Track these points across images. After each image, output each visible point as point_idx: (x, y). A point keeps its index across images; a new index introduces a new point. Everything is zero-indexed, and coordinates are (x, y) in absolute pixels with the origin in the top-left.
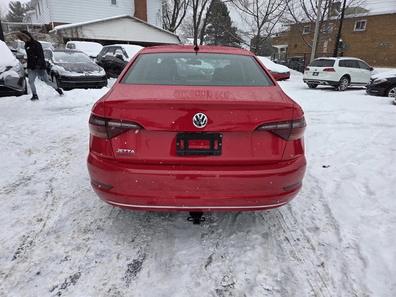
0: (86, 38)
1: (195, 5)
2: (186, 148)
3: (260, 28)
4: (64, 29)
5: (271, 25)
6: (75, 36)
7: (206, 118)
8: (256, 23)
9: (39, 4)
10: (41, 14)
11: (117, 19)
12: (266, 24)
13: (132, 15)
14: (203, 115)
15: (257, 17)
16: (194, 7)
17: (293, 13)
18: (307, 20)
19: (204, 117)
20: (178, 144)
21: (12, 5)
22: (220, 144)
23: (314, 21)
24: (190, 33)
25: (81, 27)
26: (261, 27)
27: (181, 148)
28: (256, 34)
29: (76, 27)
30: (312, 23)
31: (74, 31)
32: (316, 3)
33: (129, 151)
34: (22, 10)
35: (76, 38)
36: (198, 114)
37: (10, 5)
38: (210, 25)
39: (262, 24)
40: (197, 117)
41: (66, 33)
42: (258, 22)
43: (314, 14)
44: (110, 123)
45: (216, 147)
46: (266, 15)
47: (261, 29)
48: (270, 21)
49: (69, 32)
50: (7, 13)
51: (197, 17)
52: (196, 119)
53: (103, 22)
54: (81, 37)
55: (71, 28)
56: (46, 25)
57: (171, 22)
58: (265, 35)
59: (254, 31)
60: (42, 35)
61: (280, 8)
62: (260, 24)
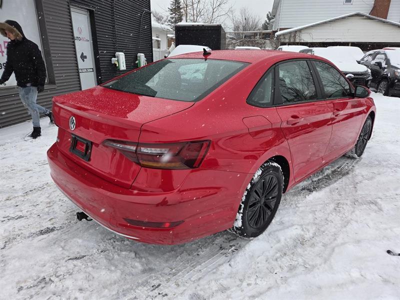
0: (302, 41)
2: (74, 146)
4: (284, 35)
6: (292, 41)
7: (75, 122)
11: (343, 18)
21: (269, 15)
22: (90, 151)
25: (300, 30)
29: (296, 32)
31: (293, 36)
35: (292, 43)
37: (268, 15)
40: (71, 119)
41: (284, 38)
45: (88, 153)
49: (287, 37)
50: (263, 22)
52: (70, 122)
53: (325, 23)
54: (297, 41)
55: (290, 33)
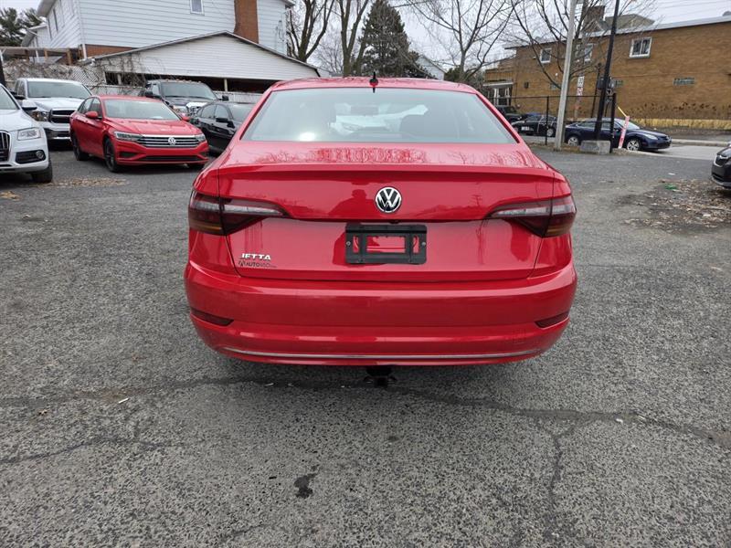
1: (345, 11)
2: (362, 249)
3: (464, 52)
4: (108, 57)
5: (485, 47)
6: (127, 70)
7: (398, 196)
8: (458, 44)
9: (54, 11)
10: (60, 28)
11: (205, 38)
12: (476, 46)
13: (231, 30)
14: (393, 190)
15: (460, 32)
16: (342, 16)
17: (524, 24)
18: (550, 38)
19: (395, 194)
20: (349, 243)
22: (424, 243)
23: (563, 39)
24: (331, 64)
25: (138, 52)
26: (466, 50)
27: (355, 251)
28: (458, 63)
29: (131, 53)
30: (560, 44)
31: (126, 61)
32: (566, 8)
33: (261, 256)
34: (18, 24)
35: (129, 73)
36: (384, 190)
38: (369, 48)
39: (469, 45)
40: (382, 194)
41: (110, 64)
42: (461, 42)
43: (561, 26)
44: (229, 208)
45: (416, 249)
46: (476, 28)
47: (467, 54)
48: (482, 39)
49: (116, 62)
51: (349, 34)
52: (381, 199)
53: (179, 43)
54: (138, 70)
56: (71, 50)
57: (300, 42)
58: (474, 65)
59: (453, 58)
60: (66, 68)
61: (501, 17)
62: (465, 46)
